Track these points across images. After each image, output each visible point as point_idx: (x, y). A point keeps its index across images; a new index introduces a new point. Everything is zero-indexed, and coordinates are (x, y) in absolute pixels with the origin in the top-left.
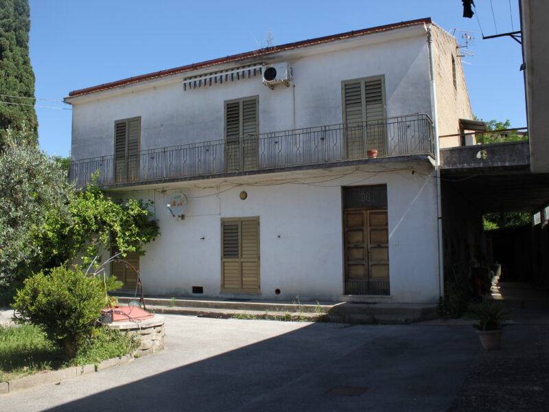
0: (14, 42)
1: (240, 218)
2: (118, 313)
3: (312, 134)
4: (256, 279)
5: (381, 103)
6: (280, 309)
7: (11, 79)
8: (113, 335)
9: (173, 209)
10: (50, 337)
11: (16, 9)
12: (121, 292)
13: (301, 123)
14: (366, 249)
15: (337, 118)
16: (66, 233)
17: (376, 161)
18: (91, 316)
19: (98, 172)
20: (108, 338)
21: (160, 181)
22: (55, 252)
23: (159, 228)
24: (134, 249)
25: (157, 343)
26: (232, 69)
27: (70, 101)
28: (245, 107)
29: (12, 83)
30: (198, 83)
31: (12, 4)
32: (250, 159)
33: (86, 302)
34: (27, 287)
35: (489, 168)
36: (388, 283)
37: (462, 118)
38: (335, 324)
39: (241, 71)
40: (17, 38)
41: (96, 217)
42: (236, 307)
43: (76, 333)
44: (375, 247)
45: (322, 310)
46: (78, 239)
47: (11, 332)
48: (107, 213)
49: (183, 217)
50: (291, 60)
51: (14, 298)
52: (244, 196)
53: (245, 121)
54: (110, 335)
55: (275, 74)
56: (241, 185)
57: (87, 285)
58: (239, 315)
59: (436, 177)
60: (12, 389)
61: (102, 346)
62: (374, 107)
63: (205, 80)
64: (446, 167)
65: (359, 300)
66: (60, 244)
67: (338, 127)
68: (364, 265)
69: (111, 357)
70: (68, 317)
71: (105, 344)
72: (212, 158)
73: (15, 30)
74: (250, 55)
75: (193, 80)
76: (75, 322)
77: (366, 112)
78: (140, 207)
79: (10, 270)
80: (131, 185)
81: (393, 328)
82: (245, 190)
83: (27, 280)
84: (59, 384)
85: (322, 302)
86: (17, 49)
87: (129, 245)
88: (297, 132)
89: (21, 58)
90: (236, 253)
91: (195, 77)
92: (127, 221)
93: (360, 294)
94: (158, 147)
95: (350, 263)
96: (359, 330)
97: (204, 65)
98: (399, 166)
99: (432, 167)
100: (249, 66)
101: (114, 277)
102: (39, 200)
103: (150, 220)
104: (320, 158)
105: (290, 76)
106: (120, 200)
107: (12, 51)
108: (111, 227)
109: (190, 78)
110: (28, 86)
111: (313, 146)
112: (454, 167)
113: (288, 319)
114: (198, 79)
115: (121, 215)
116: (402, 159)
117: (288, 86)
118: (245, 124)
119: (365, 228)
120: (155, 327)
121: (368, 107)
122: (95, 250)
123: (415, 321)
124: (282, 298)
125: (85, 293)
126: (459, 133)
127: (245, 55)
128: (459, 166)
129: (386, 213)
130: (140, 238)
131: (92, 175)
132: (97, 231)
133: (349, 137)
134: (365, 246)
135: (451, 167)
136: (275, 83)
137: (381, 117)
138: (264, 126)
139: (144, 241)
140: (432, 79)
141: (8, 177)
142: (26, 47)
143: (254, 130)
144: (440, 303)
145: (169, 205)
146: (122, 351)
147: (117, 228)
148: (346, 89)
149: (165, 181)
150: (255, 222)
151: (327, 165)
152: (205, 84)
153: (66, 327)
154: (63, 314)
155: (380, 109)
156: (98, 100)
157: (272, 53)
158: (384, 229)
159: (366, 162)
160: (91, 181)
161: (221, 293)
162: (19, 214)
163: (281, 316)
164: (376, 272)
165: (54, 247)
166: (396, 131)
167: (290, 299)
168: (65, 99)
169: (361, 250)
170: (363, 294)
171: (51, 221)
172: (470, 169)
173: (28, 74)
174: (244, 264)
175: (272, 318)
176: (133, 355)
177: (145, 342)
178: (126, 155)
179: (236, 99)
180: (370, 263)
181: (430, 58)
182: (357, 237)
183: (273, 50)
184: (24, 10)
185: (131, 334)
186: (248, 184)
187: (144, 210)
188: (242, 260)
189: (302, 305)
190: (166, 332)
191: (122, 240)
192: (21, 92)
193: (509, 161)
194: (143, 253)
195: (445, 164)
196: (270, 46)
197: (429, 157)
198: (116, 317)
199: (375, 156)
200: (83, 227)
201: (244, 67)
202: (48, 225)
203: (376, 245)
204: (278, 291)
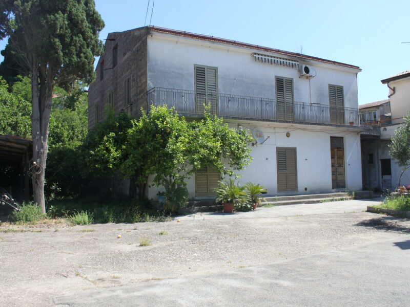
4: (295, 183)
5: (342, 99)
28: (287, 83)
39: (288, 61)
52: (288, 135)
55: (309, 71)
56: (285, 128)
62: (340, 101)
67: (327, 106)
68: (335, 175)
77: (337, 102)
90: (285, 168)
118: (287, 93)
119: (335, 157)
134: (335, 165)
138: (296, 97)
143: (291, 98)
148: (330, 88)
150: (294, 151)
155: (342, 103)
161: (278, 192)
164: (339, 178)
179: (282, 77)
203: (339, 165)
204: (306, 189)
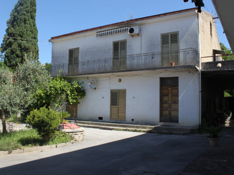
0: (30, 17)
1: (118, 90)
2: (66, 126)
3: (148, 56)
4: (124, 115)
5: (177, 43)
6: (133, 127)
7: (28, 32)
8: (63, 134)
9: (91, 85)
10: (39, 134)
11: (31, 4)
12: (70, 118)
13: (144, 51)
14: (169, 104)
15: (159, 49)
16: (49, 94)
17: (174, 67)
18: (55, 126)
19: (61, 70)
20: (62, 135)
21: (86, 74)
22: (44, 101)
23: (85, 93)
24: (75, 101)
25: (81, 138)
26: (116, 29)
27: (51, 41)
28: (121, 44)
29: (29, 34)
30: (102, 34)
31: (29, 2)
32: (122, 66)
33: (53, 121)
34: (31, 114)
35: (222, 71)
36: (178, 118)
37: (215, 49)
38: (154, 134)
39: (119, 29)
40: (31, 16)
41: (60, 88)
42: (115, 126)
43: (49, 133)
44: (173, 103)
45: (149, 128)
46: (53, 96)
47: (25, 132)
48: (65, 86)
49: (95, 89)
50: (140, 25)
51: (26, 118)
53: (121, 50)
54: (62, 134)
55: (133, 31)
56: (119, 76)
57: (54, 114)
58: (116, 129)
59: (199, 74)
60: (25, 152)
61: (59, 138)
62: (174, 45)
63: (105, 33)
64: (204, 70)
65: (165, 124)
66: (46, 98)
67: (158, 53)
68: (168, 110)
69: (62, 143)
70: (46, 126)
71: (60, 137)
72: (107, 65)
73: (30, 13)
74: (123, 23)
75: (100, 33)
76: (48, 128)
77: (171, 47)
78: (78, 84)
79: (25, 108)
80: (75, 75)
81: (177, 136)
82: (120, 78)
83: (31, 112)
84: (42, 151)
85: (150, 125)
86: (31, 20)
87: (73, 100)
88: (142, 55)
89: (32, 24)
90: (116, 104)
91: (101, 32)
92: (73, 90)
93: (167, 122)
94: (86, 60)
95: (163, 109)
96: (164, 136)
97: (105, 27)
98: (184, 69)
99: (197, 70)
100: (123, 27)
101: (67, 112)
102: (36, 81)
103: (82, 89)
104: (151, 65)
105: (140, 32)
106: (71, 81)
107: (29, 21)
108: (66, 92)
109: (99, 32)
110: (35, 35)
111: (148, 61)
112: (207, 70)
113: (136, 131)
114: (102, 33)
115: (70, 87)
116: (184, 67)
117: (139, 35)
118: (121, 51)
119: (169, 95)
120: (80, 132)
121: (172, 45)
122: (60, 101)
123: (188, 134)
124: (134, 123)
125: (52, 117)
126: (213, 56)
127: (121, 23)
128: (209, 70)
129: (178, 89)
130: (78, 97)
131: (59, 71)
132: (61, 93)
133: (163, 57)
134: (169, 102)
135: (206, 70)
136: (133, 34)
137: (177, 49)
138: (129, 52)
139: (79, 98)
140: (199, 33)
141: (25, 72)
142: (35, 19)
143: (125, 54)
144: (199, 127)
145: (89, 84)
146: (67, 140)
147: (69, 92)
148: (162, 37)
149: (88, 74)
150: (124, 91)
151: (154, 69)
152: (105, 35)
153: (45, 130)
154: (44, 125)
155: (177, 46)
156: (62, 41)
157: (133, 22)
158: (177, 96)
159: (170, 68)
160: (59, 74)
161: (110, 120)
162: (29, 87)
163: (133, 130)
164: (173, 113)
165: (44, 100)
166: (182, 55)
167: (137, 123)
168: (49, 40)
169: (167, 104)
170: (168, 122)
171: (43, 89)
172: (214, 71)
173: (35, 30)
174: (119, 108)
175: (129, 131)
176: (71, 142)
177: (76, 137)
178: (73, 63)
179: (118, 41)
180: (171, 109)
181: (198, 24)
182: (166, 99)
183: (133, 21)
184: (34, 4)
185: (70, 134)
186: (122, 76)
187: (80, 85)
188: (119, 107)
189: (142, 126)
190: (85, 134)
191: (70, 98)
192: (32, 37)
193: (231, 68)
194: (79, 103)
195: (203, 69)
196: (131, 19)
197: (196, 66)
198: (65, 127)
199: (173, 65)
200: (55, 92)
201: (121, 28)
202: (42, 91)
203: (173, 102)
204: (133, 120)
